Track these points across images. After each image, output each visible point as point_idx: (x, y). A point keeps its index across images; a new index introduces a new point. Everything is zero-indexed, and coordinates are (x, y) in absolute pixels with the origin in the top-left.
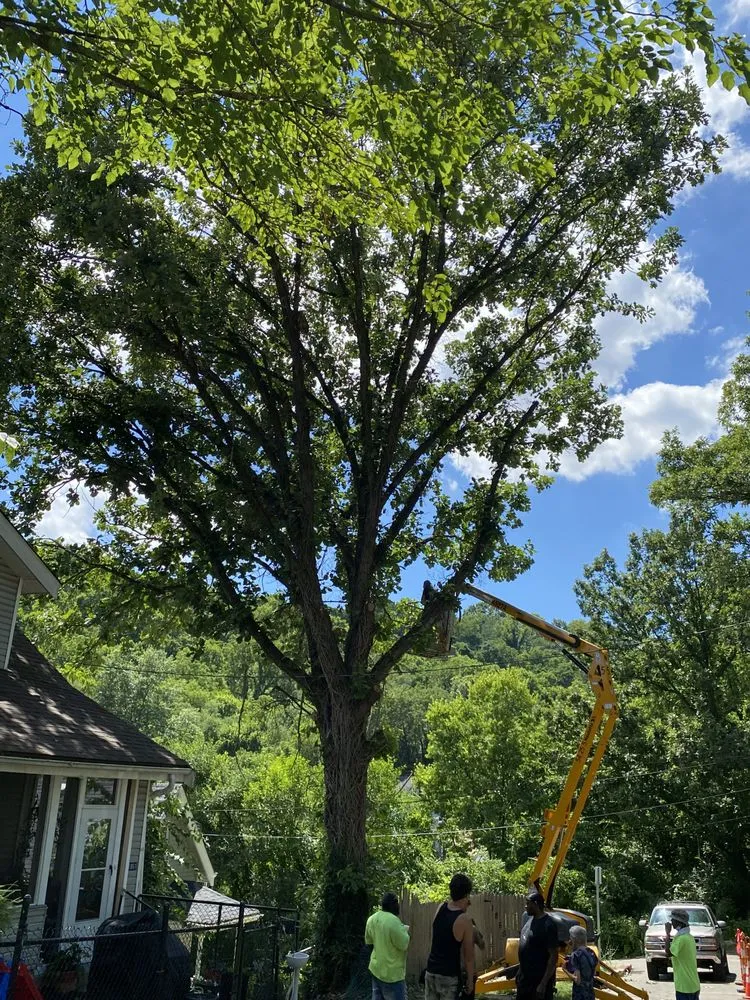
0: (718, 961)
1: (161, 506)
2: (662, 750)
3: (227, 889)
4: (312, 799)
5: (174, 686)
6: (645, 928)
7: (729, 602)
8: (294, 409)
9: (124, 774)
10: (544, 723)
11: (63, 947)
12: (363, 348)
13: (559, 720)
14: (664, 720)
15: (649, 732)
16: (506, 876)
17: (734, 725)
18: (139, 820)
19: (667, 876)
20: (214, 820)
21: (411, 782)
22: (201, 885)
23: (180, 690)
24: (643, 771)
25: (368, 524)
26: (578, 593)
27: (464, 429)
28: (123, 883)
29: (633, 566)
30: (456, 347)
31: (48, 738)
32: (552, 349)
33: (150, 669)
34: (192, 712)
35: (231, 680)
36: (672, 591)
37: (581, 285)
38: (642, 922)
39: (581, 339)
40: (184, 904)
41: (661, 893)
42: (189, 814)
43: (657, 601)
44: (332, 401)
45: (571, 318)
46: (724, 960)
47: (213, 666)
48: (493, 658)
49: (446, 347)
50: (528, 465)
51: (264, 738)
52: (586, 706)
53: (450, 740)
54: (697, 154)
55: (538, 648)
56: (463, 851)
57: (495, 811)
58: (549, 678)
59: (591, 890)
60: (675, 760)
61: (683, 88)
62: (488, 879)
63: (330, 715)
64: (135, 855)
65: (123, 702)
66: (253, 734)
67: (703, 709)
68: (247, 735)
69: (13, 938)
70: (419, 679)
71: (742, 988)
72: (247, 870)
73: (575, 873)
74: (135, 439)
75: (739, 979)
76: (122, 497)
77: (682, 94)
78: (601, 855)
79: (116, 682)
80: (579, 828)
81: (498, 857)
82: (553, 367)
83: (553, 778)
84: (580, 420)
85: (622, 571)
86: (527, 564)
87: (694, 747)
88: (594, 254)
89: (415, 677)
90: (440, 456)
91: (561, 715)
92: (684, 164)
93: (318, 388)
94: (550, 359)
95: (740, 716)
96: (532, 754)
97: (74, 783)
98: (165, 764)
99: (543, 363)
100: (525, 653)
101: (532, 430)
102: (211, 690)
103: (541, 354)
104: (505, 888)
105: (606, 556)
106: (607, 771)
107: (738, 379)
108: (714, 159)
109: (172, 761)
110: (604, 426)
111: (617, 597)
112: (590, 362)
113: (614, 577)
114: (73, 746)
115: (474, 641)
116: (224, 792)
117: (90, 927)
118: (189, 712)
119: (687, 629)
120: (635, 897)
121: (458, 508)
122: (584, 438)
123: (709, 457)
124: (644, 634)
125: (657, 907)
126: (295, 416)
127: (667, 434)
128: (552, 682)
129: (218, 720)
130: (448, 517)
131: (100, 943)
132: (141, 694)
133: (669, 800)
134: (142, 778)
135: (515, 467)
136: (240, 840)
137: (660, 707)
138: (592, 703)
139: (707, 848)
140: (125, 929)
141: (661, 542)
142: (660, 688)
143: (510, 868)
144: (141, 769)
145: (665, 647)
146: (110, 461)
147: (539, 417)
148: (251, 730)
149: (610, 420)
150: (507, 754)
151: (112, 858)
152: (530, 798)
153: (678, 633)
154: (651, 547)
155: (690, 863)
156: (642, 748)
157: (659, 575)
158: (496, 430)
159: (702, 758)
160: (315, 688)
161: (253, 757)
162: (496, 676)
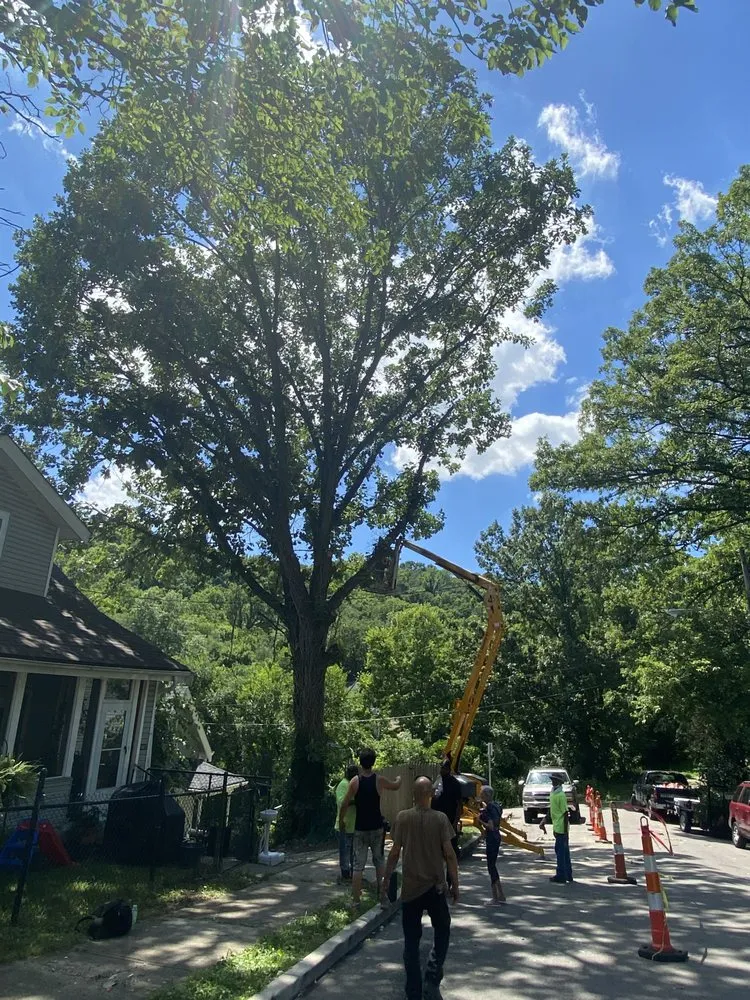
0: (574, 809)
1: (173, 480)
2: (534, 660)
3: (223, 764)
4: (286, 697)
5: (188, 619)
6: (522, 786)
7: (581, 557)
8: (274, 409)
9: (137, 676)
10: (451, 642)
11: (85, 809)
12: (326, 366)
13: (462, 640)
14: (535, 640)
15: (525, 649)
16: (424, 751)
17: (584, 643)
18: (149, 711)
19: (536, 750)
20: (214, 713)
21: (357, 686)
22: (201, 761)
23: (193, 621)
24: (522, 676)
25: (328, 494)
26: (477, 551)
27: (399, 426)
28: (135, 759)
29: (515, 532)
30: (391, 369)
31: (75, 648)
32: (462, 370)
33: (170, 606)
34: (201, 638)
35: (230, 615)
36: (541, 549)
37: (483, 322)
38: (521, 782)
39: (482, 364)
40: (187, 775)
41: (532, 761)
42: (193, 708)
43: (530, 556)
44: (302, 403)
45: (475, 347)
46: (578, 808)
47: (218, 606)
48: (416, 599)
49: (385, 369)
50: (443, 455)
51: (253, 656)
52: (481, 629)
53: (384, 655)
54: (571, 220)
55: (447, 593)
56: (393, 734)
57: (416, 705)
58: (454, 613)
59: (484, 760)
60: (543, 669)
61: (561, 169)
62: (410, 753)
63: (298, 633)
64: (145, 738)
65: (150, 630)
66: (245, 653)
67: (563, 633)
68: (242, 653)
69: (31, 803)
70: (365, 615)
71: (591, 827)
72: (238, 749)
73: (473, 748)
74: (152, 428)
75: (588, 821)
76: (143, 473)
77: (561, 173)
78: (491, 735)
79: (145, 615)
80: (477, 716)
81: (418, 737)
82: (463, 384)
83: (457, 681)
84: (481, 423)
85: (507, 535)
86: (440, 526)
87: (556, 658)
88: (494, 297)
89: (361, 613)
90: (381, 445)
91: (464, 635)
92: (561, 228)
93: (292, 393)
94: (461, 378)
95: (587, 637)
96: (442, 664)
97: (97, 683)
98: (169, 668)
99: (455, 381)
100: (438, 596)
101: (447, 430)
102: (215, 622)
103: (455, 374)
104: (422, 760)
105: (497, 525)
106: (495, 676)
107: (592, 398)
108: (583, 223)
109: (176, 666)
110: (498, 429)
111: (504, 553)
112: (489, 380)
113: (502, 540)
114: (95, 654)
115: (404, 588)
116: (223, 692)
117: (107, 793)
118: (200, 638)
119: (552, 577)
120: (514, 764)
121: (395, 486)
122: (483, 437)
123: (570, 455)
124: (522, 579)
125: (531, 772)
126: (274, 413)
127: (541, 439)
128: (456, 616)
129: (221, 644)
130: (387, 492)
131: (113, 804)
132: (164, 625)
133: (538, 695)
134: (153, 679)
135: (435, 456)
136: (234, 728)
137: (533, 631)
138: (484, 627)
139: (562, 731)
140: (133, 794)
141: (535, 515)
142: (532, 618)
143: (427, 745)
144: (151, 672)
145: (536, 588)
146: (134, 445)
147: (451, 421)
148: (244, 650)
149: (502, 424)
150: (424, 664)
151: (127, 741)
152: (441, 695)
153: (546, 579)
154: (528, 519)
155: (553, 740)
156: (520, 659)
157: (533, 538)
158: (422, 427)
159: (562, 666)
160: (287, 613)
161: (246, 668)
162: (417, 610)
